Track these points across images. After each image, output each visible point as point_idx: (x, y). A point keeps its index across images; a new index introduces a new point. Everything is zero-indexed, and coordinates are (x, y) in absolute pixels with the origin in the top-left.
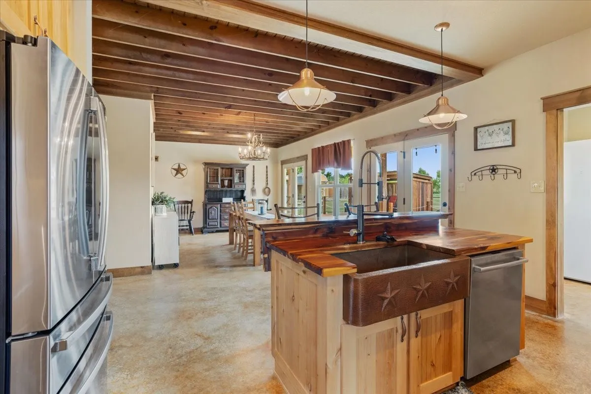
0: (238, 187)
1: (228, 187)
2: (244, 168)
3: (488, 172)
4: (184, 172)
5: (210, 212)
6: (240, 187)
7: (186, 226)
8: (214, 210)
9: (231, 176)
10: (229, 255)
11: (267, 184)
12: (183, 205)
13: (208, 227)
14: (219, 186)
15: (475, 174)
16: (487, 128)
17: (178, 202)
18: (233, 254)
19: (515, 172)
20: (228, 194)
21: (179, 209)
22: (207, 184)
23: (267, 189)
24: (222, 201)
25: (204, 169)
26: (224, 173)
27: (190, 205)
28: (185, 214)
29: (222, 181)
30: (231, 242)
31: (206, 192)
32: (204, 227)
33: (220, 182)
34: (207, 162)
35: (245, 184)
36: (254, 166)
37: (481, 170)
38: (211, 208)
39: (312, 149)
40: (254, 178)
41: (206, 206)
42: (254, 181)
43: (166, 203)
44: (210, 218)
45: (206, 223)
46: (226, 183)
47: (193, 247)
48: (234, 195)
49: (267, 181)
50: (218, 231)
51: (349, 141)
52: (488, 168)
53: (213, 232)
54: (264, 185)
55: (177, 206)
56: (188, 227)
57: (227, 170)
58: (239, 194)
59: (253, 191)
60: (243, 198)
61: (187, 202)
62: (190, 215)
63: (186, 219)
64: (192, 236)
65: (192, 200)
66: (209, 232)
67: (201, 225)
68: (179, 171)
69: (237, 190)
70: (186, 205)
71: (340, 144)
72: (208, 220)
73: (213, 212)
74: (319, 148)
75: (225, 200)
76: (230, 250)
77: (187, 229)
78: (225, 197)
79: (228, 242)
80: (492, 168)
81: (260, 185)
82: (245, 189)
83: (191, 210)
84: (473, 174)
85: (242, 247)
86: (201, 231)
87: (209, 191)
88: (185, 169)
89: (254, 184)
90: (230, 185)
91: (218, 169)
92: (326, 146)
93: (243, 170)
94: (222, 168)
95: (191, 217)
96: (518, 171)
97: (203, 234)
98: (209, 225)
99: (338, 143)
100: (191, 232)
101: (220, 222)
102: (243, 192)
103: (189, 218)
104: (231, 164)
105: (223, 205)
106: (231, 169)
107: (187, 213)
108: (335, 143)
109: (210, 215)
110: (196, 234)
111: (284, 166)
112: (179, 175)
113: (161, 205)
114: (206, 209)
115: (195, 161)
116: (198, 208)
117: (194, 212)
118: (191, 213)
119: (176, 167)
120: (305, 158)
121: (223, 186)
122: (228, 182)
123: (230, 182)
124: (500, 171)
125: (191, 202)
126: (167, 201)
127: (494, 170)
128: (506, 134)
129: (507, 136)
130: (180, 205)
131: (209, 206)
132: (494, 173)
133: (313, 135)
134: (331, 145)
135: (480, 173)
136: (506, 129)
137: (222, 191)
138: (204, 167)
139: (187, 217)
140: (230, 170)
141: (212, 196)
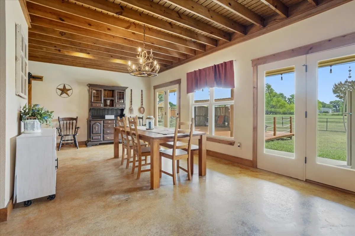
0: (118, 106)
1: (110, 106)
2: (124, 91)
4: (69, 92)
5: (94, 127)
6: (121, 107)
7: (71, 140)
8: (98, 126)
9: (113, 97)
10: (118, 173)
11: (142, 104)
12: (68, 122)
13: (92, 140)
14: (102, 105)
17: (63, 118)
18: (122, 171)
20: (110, 112)
21: (64, 125)
22: (91, 103)
23: (142, 109)
24: (105, 118)
25: (89, 91)
26: (106, 94)
27: (74, 121)
28: (69, 129)
29: (105, 101)
30: (116, 156)
31: (90, 110)
32: (88, 141)
33: (103, 101)
34: (90, 83)
35: (125, 104)
36: (131, 90)
38: (95, 124)
39: (188, 74)
40: (131, 99)
41: (90, 121)
42: (131, 102)
43: (39, 117)
44: (94, 133)
45: (90, 138)
46: (108, 102)
47: (77, 163)
48: (115, 113)
49: (142, 102)
50: (100, 144)
51: (231, 62)
53: (96, 145)
54: (140, 106)
55: (62, 122)
56: (73, 141)
57: (109, 92)
58: (119, 112)
59: (131, 110)
60: (122, 115)
61: (72, 119)
62: (75, 130)
63: (71, 133)
64: (77, 150)
65: (77, 117)
66: (93, 145)
67: (85, 139)
68: (64, 91)
69: (118, 109)
70: (71, 122)
71: (220, 66)
72: (92, 134)
73: (97, 127)
74: (195, 71)
75: (107, 117)
76: (117, 165)
77: (72, 143)
78: (107, 115)
79: (112, 156)
81: (136, 106)
82: (125, 108)
83: (76, 126)
85: (137, 167)
86: (85, 144)
87: (93, 109)
88: (70, 90)
89: (131, 104)
90: (112, 104)
91: (101, 91)
92: (204, 69)
93: (123, 92)
94: (105, 90)
95: (76, 132)
97: (87, 147)
98: (92, 139)
99: (218, 65)
100: (75, 146)
101: (103, 136)
102: (122, 110)
103: (73, 133)
104: (113, 87)
105: (106, 122)
106: (113, 91)
107: (72, 129)
108: (215, 66)
109: (94, 130)
110: (82, 147)
111: (156, 90)
112: (64, 95)
113: (32, 120)
114: (90, 125)
115: (80, 83)
116: (83, 124)
117: (78, 128)
118: (76, 128)
119: (61, 87)
120: (179, 82)
121: (105, 105)
122: (110, 102)
123: (111, 102)
125: (76, 119)
126: (41, 115)
130: (65, 122)
131: (92, 122)
133: (187, 62)
134: (209, 68)
137: (105, 109)
138: (88, 88)
139: (71, 132)
140: (111, 92)
141: (95, 114)
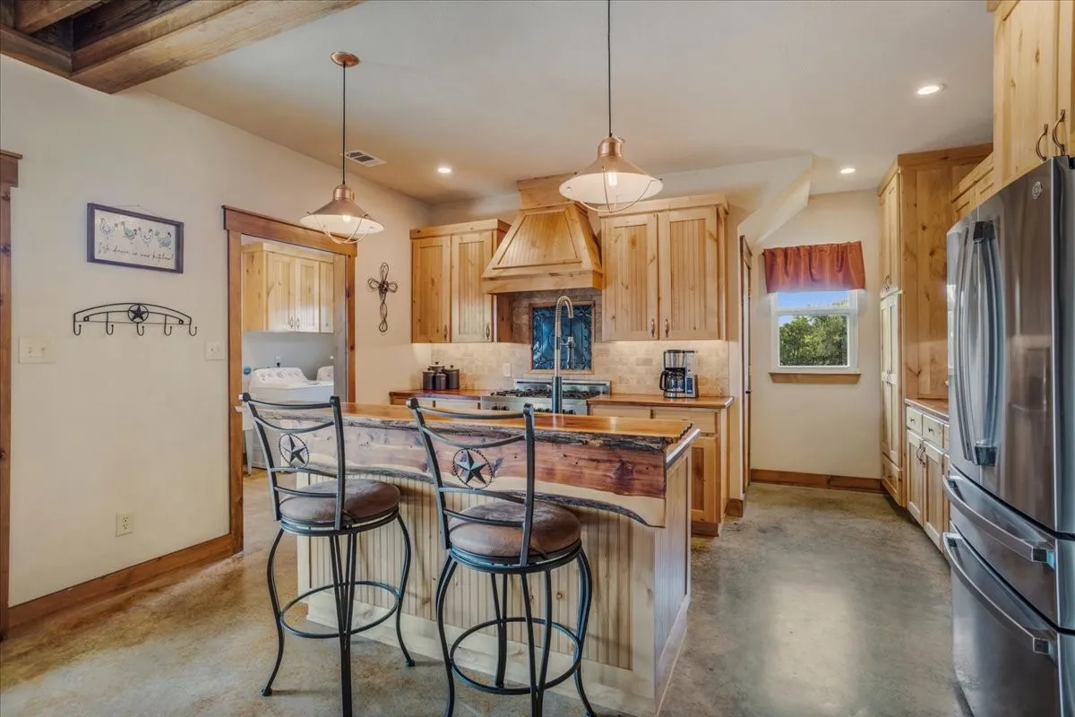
3: (123, 317)
15: (86, 319)
16: (122, 218)
19: (181, 322)
37: (106, 310)
52: (126, 307)
80: (135, 308)
84: (80, 317)
96: (186, 321)
124: (152, 318)
127: (138, 314)
128: (165, 244)
129: (164, 250)
132: (138, 320)
135: (103, 317)
136: (163, 235)
